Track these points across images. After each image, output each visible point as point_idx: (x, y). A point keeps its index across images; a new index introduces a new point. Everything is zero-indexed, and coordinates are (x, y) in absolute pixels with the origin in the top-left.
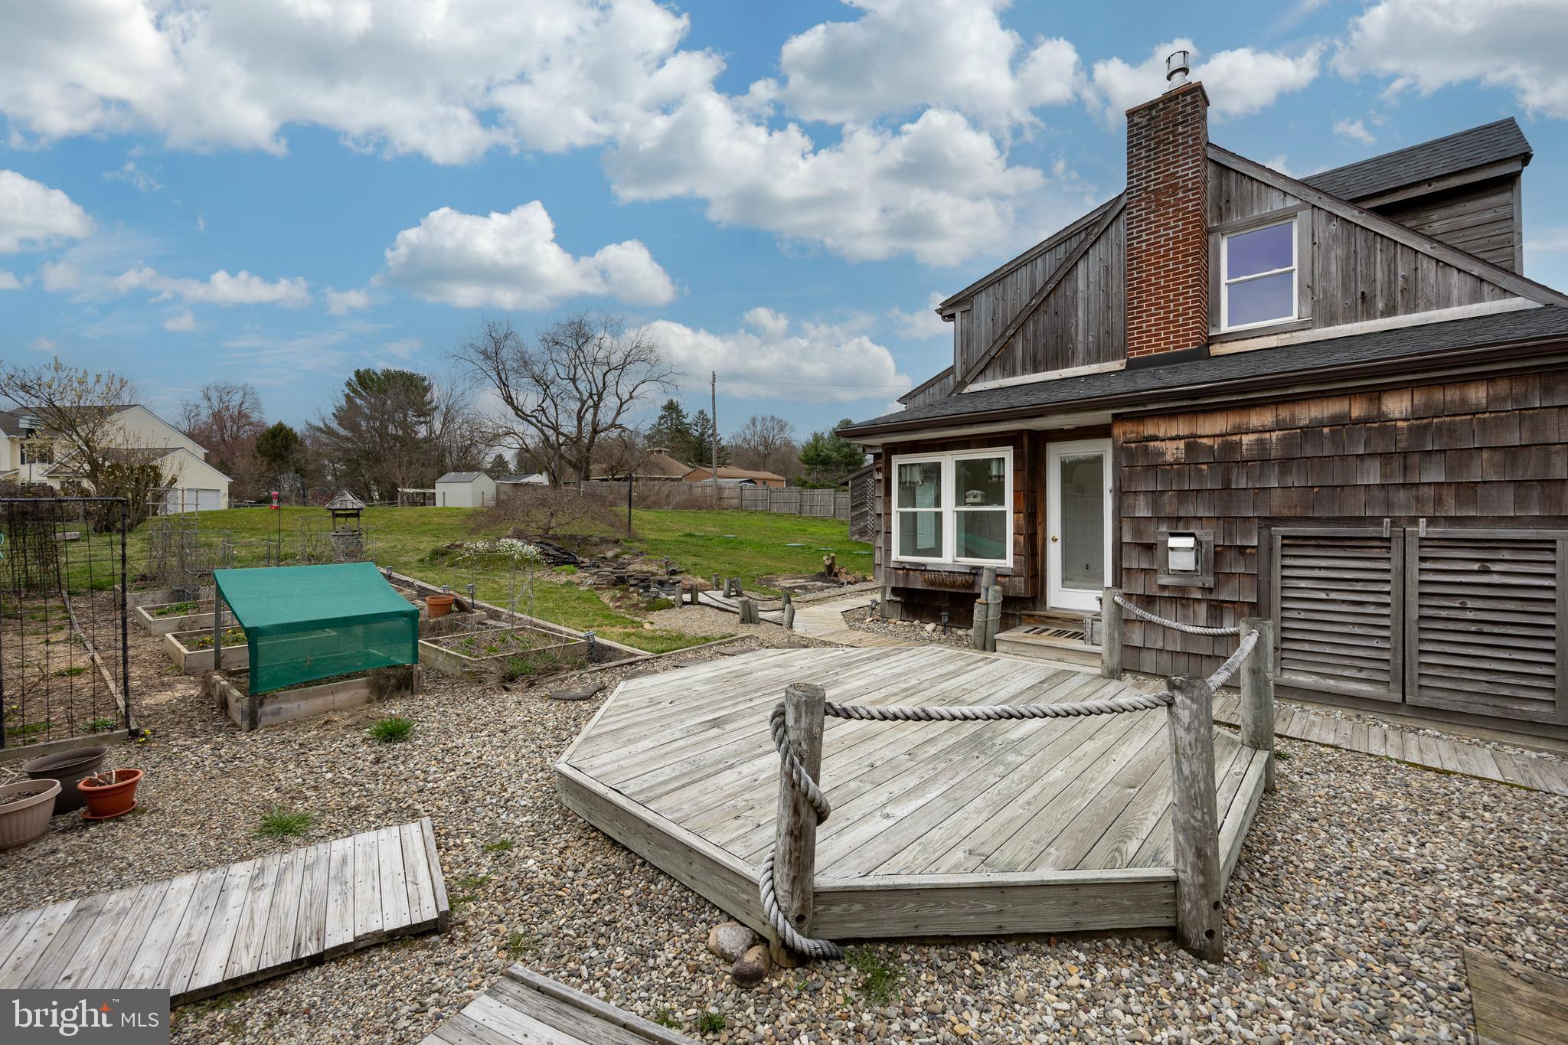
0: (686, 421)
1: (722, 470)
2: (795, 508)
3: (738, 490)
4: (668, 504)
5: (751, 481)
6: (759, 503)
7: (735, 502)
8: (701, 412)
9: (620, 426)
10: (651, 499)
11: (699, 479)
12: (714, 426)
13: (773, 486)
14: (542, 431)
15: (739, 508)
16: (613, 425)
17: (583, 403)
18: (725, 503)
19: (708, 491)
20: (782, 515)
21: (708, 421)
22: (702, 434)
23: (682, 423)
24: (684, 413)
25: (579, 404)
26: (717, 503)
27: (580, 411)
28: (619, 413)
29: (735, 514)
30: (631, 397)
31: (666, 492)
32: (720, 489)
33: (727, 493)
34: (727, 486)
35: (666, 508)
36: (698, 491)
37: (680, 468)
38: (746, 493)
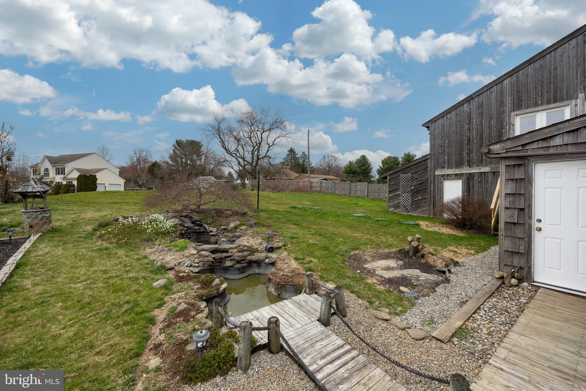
0: (297, 156)
1: (312, 175)
2: (347, 192)
3: (319, 183)
4: (288, 189)
5: (325, 179)
6: (329, 189)
7: (318, 189)
8: (303, 153)
9: (269, 156)
10: (280, 187)
11: (302, 179)
12: (308, 158)
13: (336, 182)
14: (237, 159)
15: (320, 192)
16: (266, 156)
17: (254, 147)
18: (314, 189)
19: (306, 184)
20: (341, 195)
21: (306, 156)
22: (304, 162)
23: (296, 157)
24: (297, 153)
25: (252, 148)
26: (309, 190)
27: (253, 151)
28: (268, 151)
29: (318, 194)
30: (273, 144)
31: (287, 184)
32: (311, 183)
33: (314, 185)
34: (314, 181)
35: (287, 192)
36: (301, 184)
37: (294, 175)
38: (323, 185)
